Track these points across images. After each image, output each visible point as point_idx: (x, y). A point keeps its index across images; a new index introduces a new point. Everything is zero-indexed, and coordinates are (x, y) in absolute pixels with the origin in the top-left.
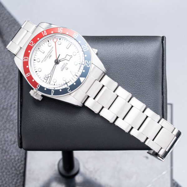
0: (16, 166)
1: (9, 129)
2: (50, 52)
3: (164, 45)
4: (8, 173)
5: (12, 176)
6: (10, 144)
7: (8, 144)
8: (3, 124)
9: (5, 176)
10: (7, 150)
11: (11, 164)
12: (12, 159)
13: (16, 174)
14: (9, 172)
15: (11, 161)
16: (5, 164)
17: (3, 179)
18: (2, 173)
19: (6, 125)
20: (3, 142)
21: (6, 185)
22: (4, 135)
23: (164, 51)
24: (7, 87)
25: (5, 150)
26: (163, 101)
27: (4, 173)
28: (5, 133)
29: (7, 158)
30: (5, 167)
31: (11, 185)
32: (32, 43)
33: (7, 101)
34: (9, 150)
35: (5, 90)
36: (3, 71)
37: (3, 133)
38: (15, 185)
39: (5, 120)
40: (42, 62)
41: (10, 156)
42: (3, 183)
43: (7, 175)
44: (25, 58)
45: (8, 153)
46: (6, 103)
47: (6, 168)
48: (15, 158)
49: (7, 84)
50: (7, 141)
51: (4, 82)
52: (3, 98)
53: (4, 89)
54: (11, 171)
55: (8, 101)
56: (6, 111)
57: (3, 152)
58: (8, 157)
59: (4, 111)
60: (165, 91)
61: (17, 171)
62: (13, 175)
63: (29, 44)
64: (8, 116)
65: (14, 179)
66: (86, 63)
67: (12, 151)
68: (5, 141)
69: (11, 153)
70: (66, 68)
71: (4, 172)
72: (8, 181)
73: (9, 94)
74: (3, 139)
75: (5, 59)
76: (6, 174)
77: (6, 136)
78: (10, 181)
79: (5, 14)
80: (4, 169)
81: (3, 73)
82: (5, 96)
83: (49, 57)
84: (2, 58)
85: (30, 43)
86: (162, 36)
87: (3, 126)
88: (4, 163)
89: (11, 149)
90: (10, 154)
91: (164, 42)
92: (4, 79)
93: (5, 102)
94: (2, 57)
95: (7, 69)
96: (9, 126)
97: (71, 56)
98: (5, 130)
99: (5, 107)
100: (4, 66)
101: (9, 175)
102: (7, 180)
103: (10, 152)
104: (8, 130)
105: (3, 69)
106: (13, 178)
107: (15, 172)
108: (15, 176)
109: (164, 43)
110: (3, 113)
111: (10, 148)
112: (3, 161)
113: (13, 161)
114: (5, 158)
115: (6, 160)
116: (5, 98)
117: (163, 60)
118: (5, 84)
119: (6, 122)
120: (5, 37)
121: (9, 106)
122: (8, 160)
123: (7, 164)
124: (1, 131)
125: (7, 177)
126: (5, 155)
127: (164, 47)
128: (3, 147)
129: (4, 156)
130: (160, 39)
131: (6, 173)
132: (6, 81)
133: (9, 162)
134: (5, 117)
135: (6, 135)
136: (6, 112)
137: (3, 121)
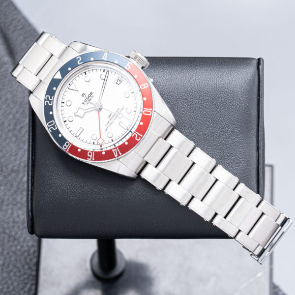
0: (31, 262)
1: (22, 204)
3: (261, 72)
4: (18, 274)
5: (24, 279)
6: (21, 227)
7: (19, 227)
8: (12, 195)
9: (14, 278)
10: (17, 236)
11: (23, 258)
12: (25, 251)
13: (31, 275)
14: (20, 271)
15: (23, 254)
16: (13, 258)
17: (10, 282)
18: (9, 273)
19: (16, 197)
20: (11, 224)
21: (14, 293)
22: (12, 213)
23: (261, 81)
24: (20, 136)
25: (13, 237)
26: (258, 161)
27: (12, 274)
28: (14, 210)
29: (16, 249)
30: (13, 263)
31: (22, 292)
32: (138, 138)
33: (18, 158)
34: (20, 237)
35: (15, 142)
36: (14, 111)
37: (12, 209)
38: (28, 292)
39: (15, 189)
40: (124, 107)
41: (22, 247)
42: (9, 289)
43: (16, 277)
44: (149, 113)
45: (19, 242)
46: (17, 162)
47: (14, 266)
48: (29, 251)
49: (20, 131)
50: (17, 222)
51: (14, 129)
52: (13, 155)
53: (14, 139)
54: (22, 271)
55: (21, 158)
56: (17, 175)
57: (11, 239)
58: (19, 247)
59: (13, 175)
60: (262, 145)
61: (33, 271)
62: (26, 276)
63: (141, 136)
64: (20, 183)
65: (27, 283)
66: (50, 102)
67: (25, 238)
68: (14, 222)
69: (24, 241)
70: (84, 96)
71: (11, 271)
72: (17, 286)
73: (22, 148)
74: (11, 220)
75: (17, 92)
76: (15, 275)
77: (15, 215)
78: (21, 287)
79: (19, 21)
80: (11, 267)
81: (14, 114)
82: (16, 151)
83: (112, 115)
84: (13, 91)
86: (258, 58)
87: (11, 199)
88: (11, 257)
89: (24, 236)
90: (22, 244)
91: (260, 67)
92: (16, 124)
93: (15, 160)
94: (12, 89)
95: (20, 108)
96: (22, 199)
97: (76, 114)
98: (15, 205)
99: (16, 168)
100: (15, 102)
101: (19, 277)
102: (16, 284)
103: (22, 239)
104: (19, 205)
105: (14, 107)
106: (26, 281)
107: (28, 272)
108: (28, 278)
109: (261, 70)
110: (12, 178)
111: (22, 234)
112: (11, 254)
113: (26, 254)
114: (13, 249)
115: (14, 252)
116: (16, 154)
117: (259, 95)
118: (16, 132)
119: (16, 192)
120: (17, 57)
121: (21, 167)
122: (19, 253)
123: (16, 260)
124: (9, 207)
125: (15, 280)
126: (13, 245)
127: (261, 76)
128: (11, 232)
129: (11, 247)
130: (255, 63)
131: (15, 273)
132: (18, 127)
133: (20, 256)
134: (15, 184)
135: (15, 212)
136: (17, 177)
137: (12, 191)
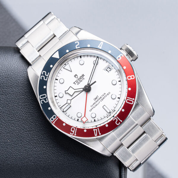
2: (95, 105)
32: (118, 123)
40: (109, 93)
44: (131, 102)
63: (121, 121)
66: (46, 77)
70: (77, 77)
83: (98, 98)
85: (121, 123)
97: (66, 92)
